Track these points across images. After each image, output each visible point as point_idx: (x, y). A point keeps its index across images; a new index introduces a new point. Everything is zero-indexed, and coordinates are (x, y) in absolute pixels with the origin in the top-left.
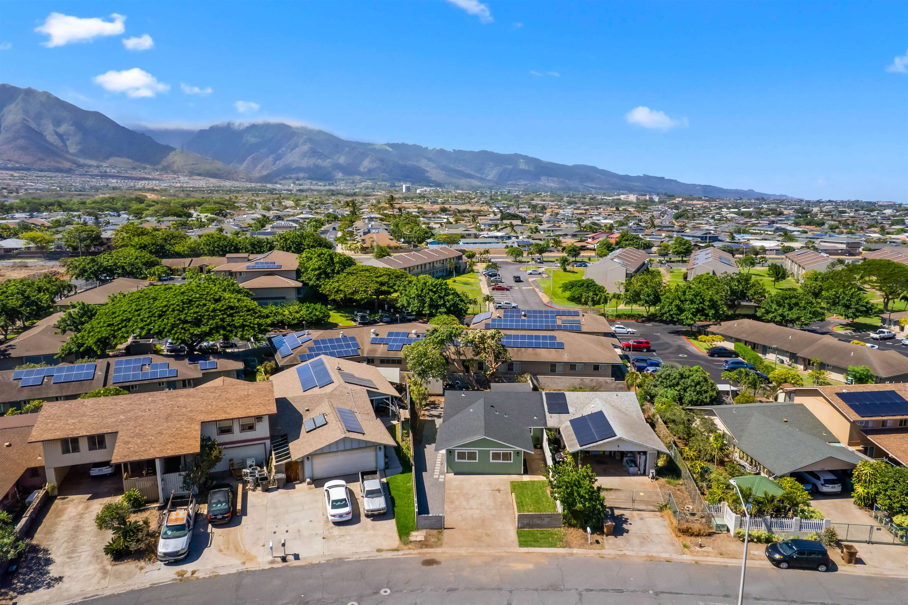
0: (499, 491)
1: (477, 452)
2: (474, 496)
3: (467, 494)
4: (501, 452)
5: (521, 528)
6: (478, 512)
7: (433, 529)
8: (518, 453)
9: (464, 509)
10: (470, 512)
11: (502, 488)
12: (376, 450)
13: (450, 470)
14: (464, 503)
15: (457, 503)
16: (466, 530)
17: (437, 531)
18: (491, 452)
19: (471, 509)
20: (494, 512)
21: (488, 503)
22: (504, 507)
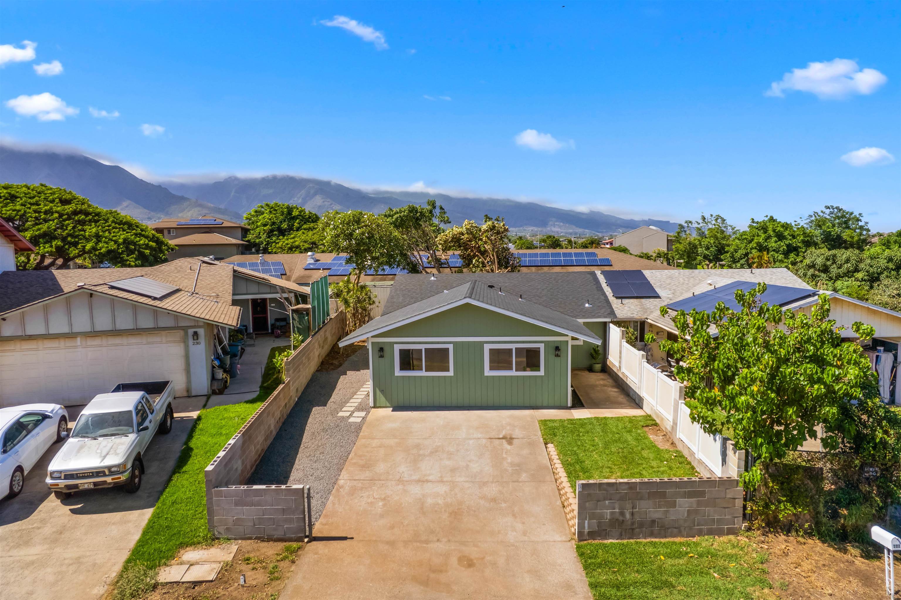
0: (510, 440)
1: (451, 347)
2: (435, 451)
3: (418, 446)
4: (513, 346)
5: (592, 535)
6: (442, 489)
7: (270, 539)
8: (557, 349)
9: (400, 481)
10: (416, 490)
11: (517, 433)
12: (185, 341)
13: (382, 399)
14: (403, 469)
15: (381, 468)
16: (391, 543)
17: (281, 545)
18: (487, 348)
19: (421, 481)
20: (492, 490)
21: (475, 467)
22: (524, 476)
